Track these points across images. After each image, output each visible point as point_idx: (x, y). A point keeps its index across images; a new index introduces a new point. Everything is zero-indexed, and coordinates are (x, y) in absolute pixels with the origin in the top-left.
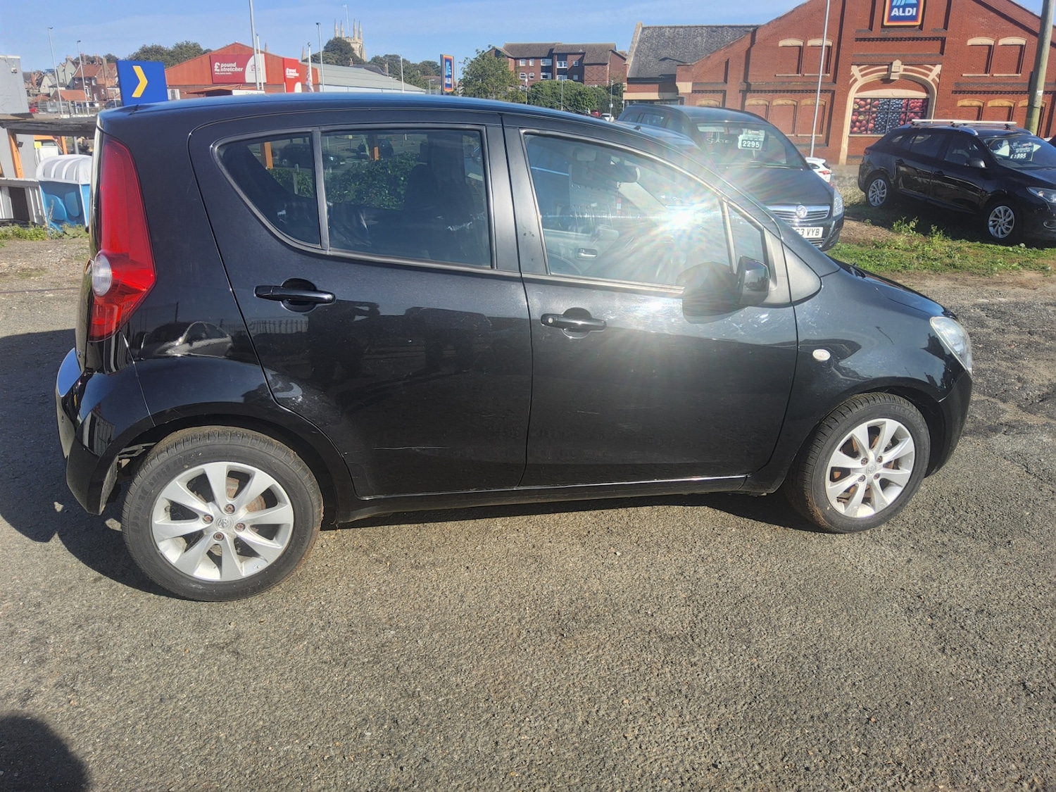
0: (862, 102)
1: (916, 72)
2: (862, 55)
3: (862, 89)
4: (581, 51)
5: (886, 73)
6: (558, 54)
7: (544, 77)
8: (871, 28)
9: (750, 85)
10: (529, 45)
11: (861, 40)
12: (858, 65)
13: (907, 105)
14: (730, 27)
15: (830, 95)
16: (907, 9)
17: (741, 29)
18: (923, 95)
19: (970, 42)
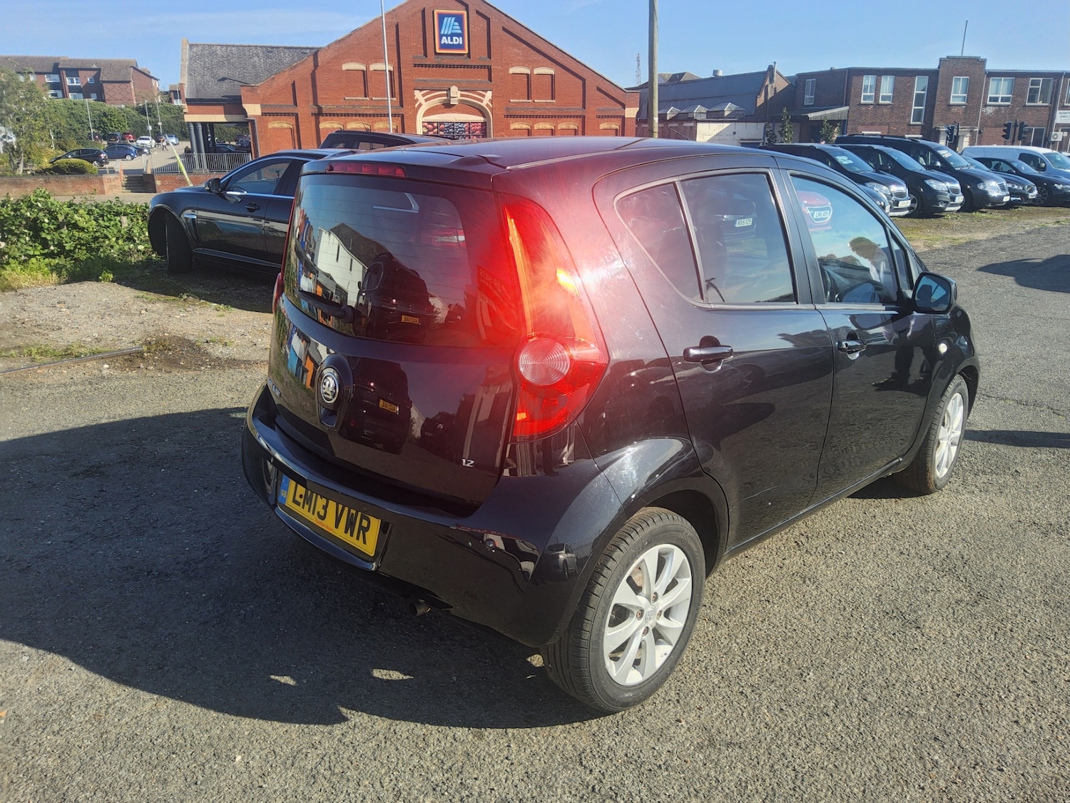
0: (430, 126)
1: (472, 97)
2: (422, 80)
3: (428, 113)
4: (95, 66)
5: (446, 98)
6: (66, 70)
7: (52, 95)
8: (426, 55)
9: (321, 108)
10: (25, 58)
11: (419, 65)
12: (421, 90)
13: (469, 129)
14: (285, 48)
15: (400, 119)
16: (454, 38)
17: (297, 51)
18: (481, 119)
19: (512, 70)
